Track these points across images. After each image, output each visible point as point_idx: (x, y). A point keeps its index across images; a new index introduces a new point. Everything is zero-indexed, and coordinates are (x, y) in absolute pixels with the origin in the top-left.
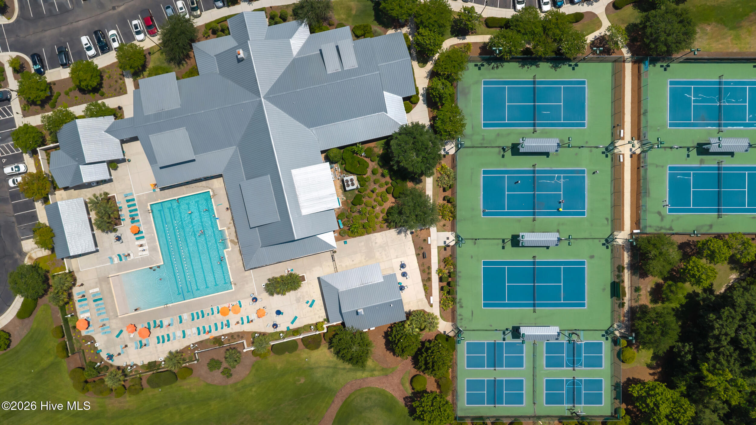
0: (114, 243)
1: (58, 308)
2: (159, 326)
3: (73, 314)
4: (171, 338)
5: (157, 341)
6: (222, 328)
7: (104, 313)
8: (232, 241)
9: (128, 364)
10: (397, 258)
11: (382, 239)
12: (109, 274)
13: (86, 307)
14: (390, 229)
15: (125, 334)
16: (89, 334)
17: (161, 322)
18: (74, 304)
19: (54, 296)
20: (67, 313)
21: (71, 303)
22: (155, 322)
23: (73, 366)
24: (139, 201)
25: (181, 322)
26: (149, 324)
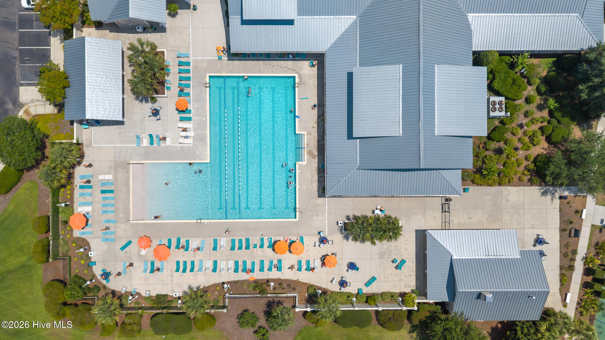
0: (147, 118)
1: (50, 190)
2: (183, 247)
3: (68, 203)
4: (196, 269)
5: (175, 268)
6: (270, 269)
7: (111, 212)
8: (310, 153)
9: (128, 290)
10: (532, 228)
11: (518, 196)
12: (131, 159)
13: (88, 198)
14: (531, 185)
15: (134, 248)
16: (84, 236)
17: (188, 242)
18: (72, 190)
19: (49, 171)
20: (60, 201)
21: (68, 187)
22: (179, 240)
23: (50, 277)
24: (195, 67)
25: (215, 248)
26: (170, 241)
